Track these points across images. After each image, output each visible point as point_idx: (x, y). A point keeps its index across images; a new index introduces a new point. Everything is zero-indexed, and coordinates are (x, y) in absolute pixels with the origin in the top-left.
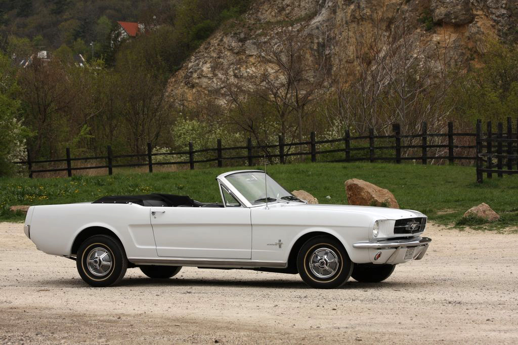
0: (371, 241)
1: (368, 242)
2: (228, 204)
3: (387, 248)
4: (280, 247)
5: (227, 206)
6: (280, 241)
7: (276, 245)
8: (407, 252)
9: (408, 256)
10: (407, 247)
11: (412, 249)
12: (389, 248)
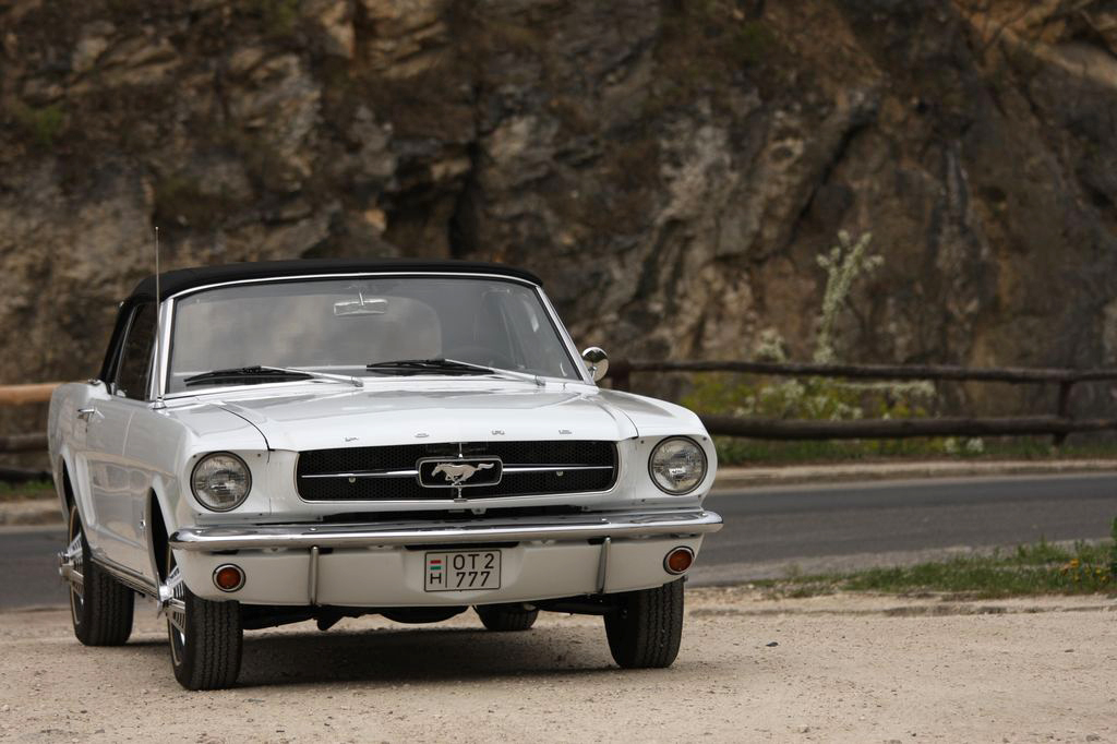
1: (193, 526)
8: (429, 565)
9: (453, 579)
10: (413, 547)
11: (474, 556)
12: (279, 549)
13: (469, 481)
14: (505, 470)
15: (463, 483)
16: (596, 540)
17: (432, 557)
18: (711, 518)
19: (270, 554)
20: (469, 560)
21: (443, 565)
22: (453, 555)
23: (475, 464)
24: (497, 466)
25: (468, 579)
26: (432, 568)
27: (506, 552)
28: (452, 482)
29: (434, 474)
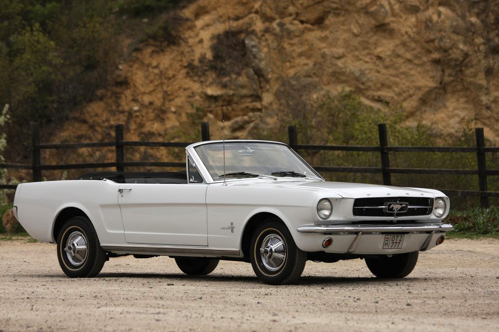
0: (319, 224)
1: (313, 225)
2: (191, 180)
3: (342, 233)
4: (232, 231)
5: (190, 182)
6: (232, 224)
7: (229, 228)
8: (386, 239)
9: (391, 244)
10: (383, 233)
11: (397, 237)
12: (346, 233)
13: (400, 210)
14: (409, 207)
15: (397, 211)
16: (429, 232)
17: (387, 237)
18: (450, 226)
19: (342, 235)
20: (396, 238)
21: (389, 240)
22: (392, 236)
23: (401, 204)
24: (407, 205)
25: (394, 244)
26: (386, 241)
27: (406, 235)
28: (394, 211)
29: (391, 207)
